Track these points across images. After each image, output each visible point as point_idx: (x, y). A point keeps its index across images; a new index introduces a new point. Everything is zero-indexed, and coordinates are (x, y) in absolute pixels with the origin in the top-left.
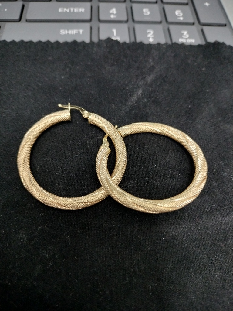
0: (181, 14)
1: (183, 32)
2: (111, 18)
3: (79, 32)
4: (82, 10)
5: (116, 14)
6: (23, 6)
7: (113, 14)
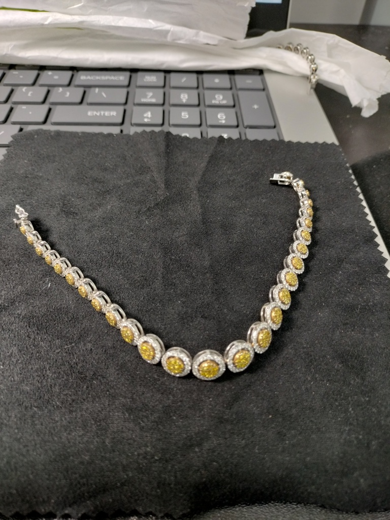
2: (145, 121)
4: (114, 113)
5: (151, 118)
6: (50, 110)
7: (147, 118)
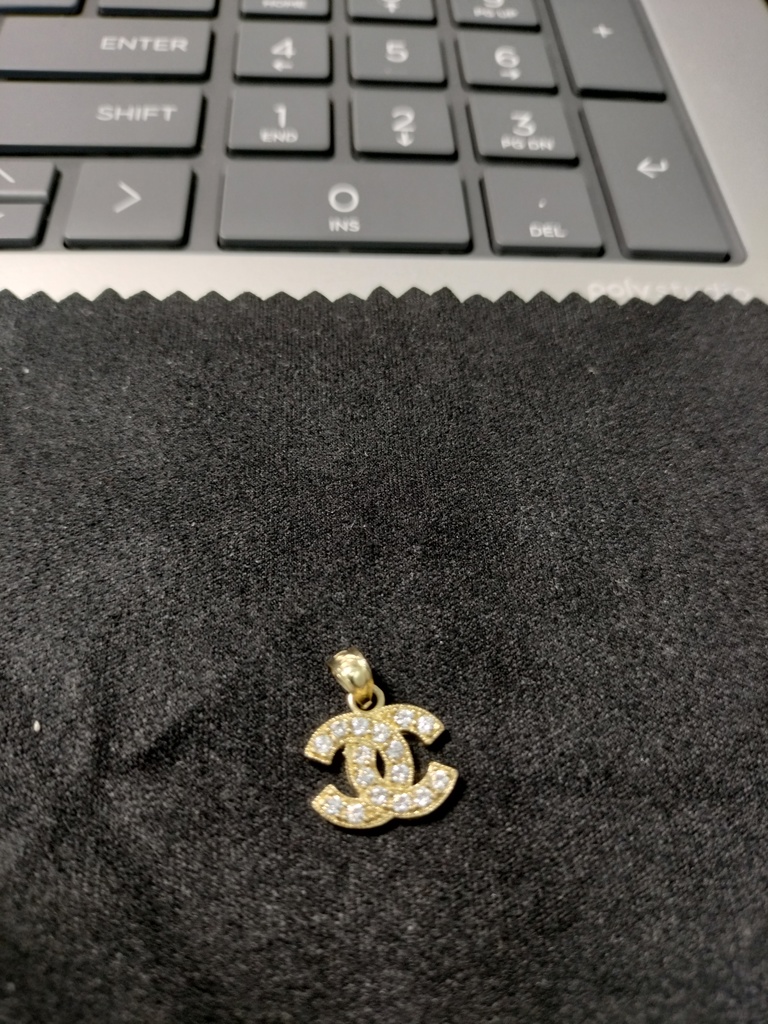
0: (515, 61)
1: (515, 117)
2: (275, 70)
3: (161, 114)
4: (180, 44)
5: (293, 59)
7: (283, 58)
